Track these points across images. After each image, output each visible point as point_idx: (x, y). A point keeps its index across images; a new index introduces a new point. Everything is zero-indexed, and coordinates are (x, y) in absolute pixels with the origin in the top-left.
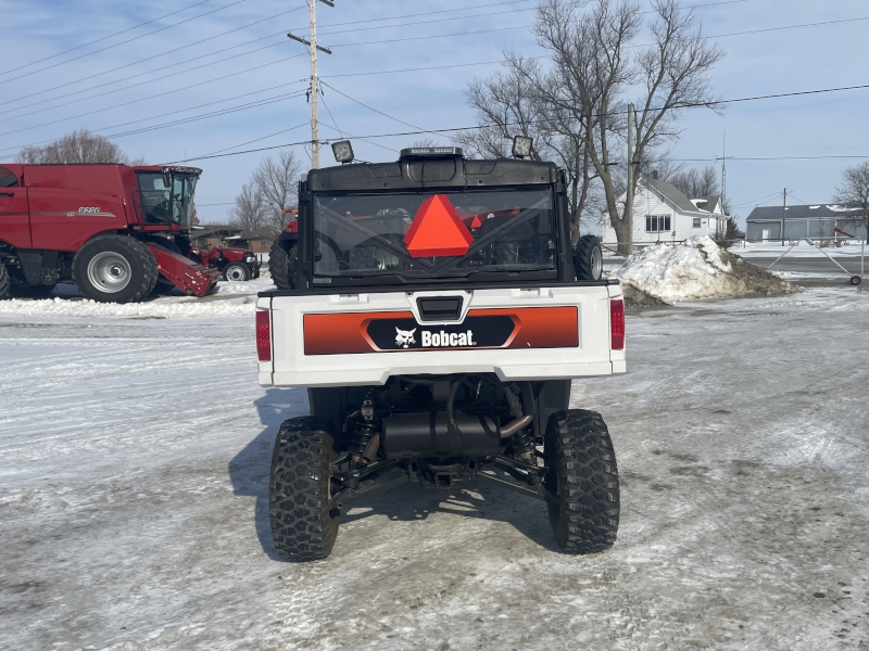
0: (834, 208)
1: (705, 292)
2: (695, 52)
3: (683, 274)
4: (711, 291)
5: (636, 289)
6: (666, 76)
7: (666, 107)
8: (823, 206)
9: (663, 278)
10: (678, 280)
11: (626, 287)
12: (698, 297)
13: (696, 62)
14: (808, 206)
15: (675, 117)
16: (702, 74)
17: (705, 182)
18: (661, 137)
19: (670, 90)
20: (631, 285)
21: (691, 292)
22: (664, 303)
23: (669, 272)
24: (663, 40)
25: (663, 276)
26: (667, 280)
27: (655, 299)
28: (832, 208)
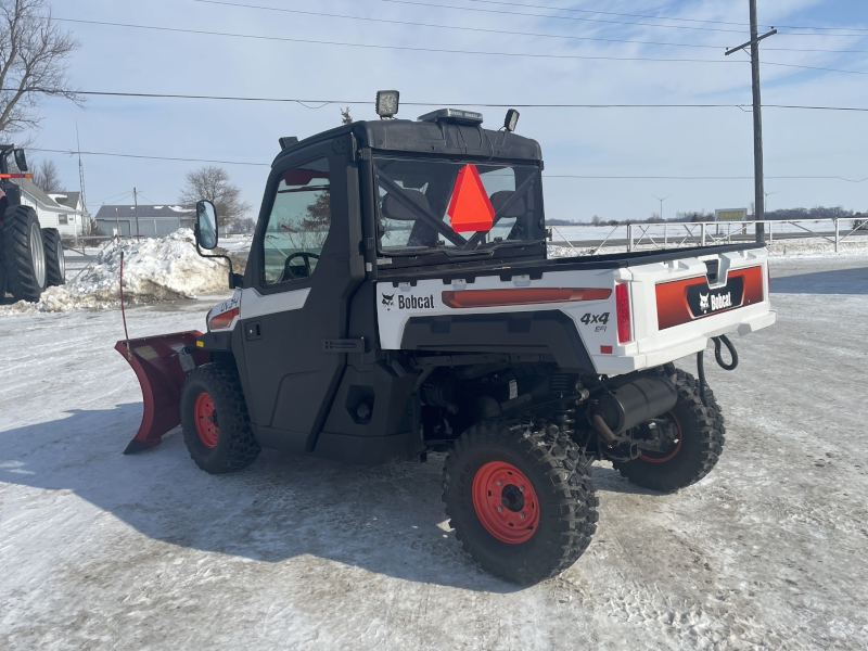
0: (177, 209)
1: (208, 285)
2: (47, 36)
3: (187, 267)
4: (213, 283)
5: (156, 284)
6: (17, 58)
7: (21, 91)
8: (166, 207)
9: (169, 273)
10: (181, 274)
11: (145, 283)
12: (202, 291)
13: (49, 47)
14: (152, 207)
15: (33, 104)
16: (59, 61)
17: (44, 177)
18: (18, 123)
19: (24, 73)
20: (150, 281)
21: (196, 286)
22: (187, 298)
23: (173, 265)
24: (12, 18)
25: (168, 270)
26: (173, 274)
27: (178, 294)
28: (174, 209)
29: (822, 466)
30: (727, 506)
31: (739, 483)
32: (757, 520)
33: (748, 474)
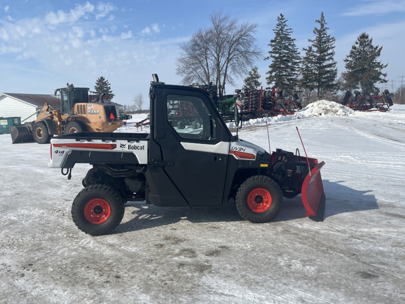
29: (29, 265)
30: (71, 235)
31: (69, 244)
32: (60, 234)
33: (66, 249)
